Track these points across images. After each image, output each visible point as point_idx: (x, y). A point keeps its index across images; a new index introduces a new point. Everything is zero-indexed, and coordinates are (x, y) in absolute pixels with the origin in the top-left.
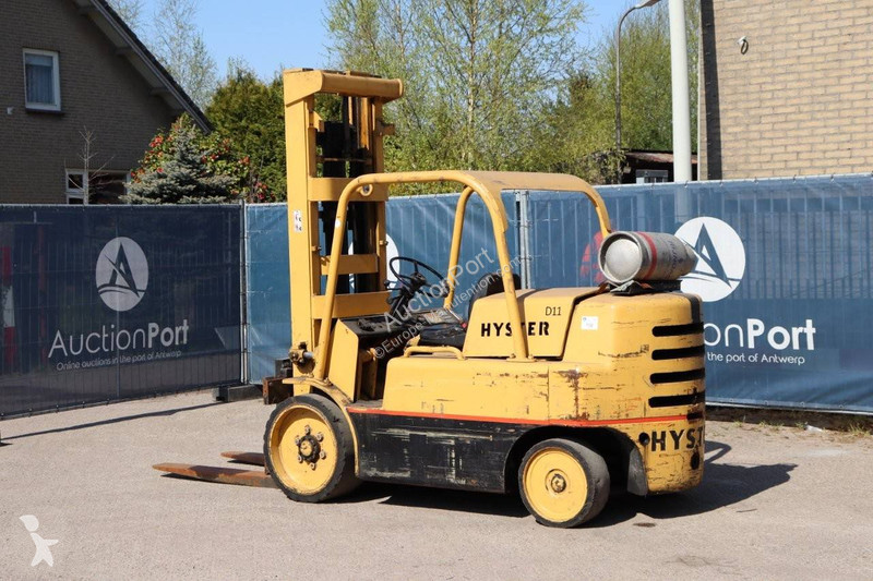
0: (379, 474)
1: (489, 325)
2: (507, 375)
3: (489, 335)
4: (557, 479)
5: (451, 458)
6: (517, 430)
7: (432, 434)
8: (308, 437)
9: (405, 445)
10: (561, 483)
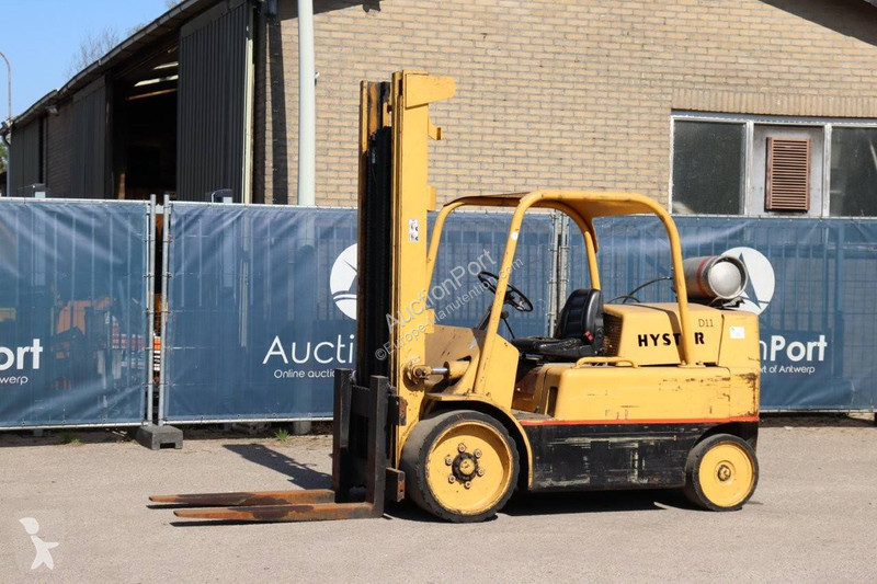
0: (555, 483)
1: (645, 336)
2: (692, 380)
3: (646, 345)
4: (724, 469)
5: (634, 460)
6: (700, 428)
7: (615, 440)
8: (462, 456)
9: (586, 452)
10: (728, 473)
